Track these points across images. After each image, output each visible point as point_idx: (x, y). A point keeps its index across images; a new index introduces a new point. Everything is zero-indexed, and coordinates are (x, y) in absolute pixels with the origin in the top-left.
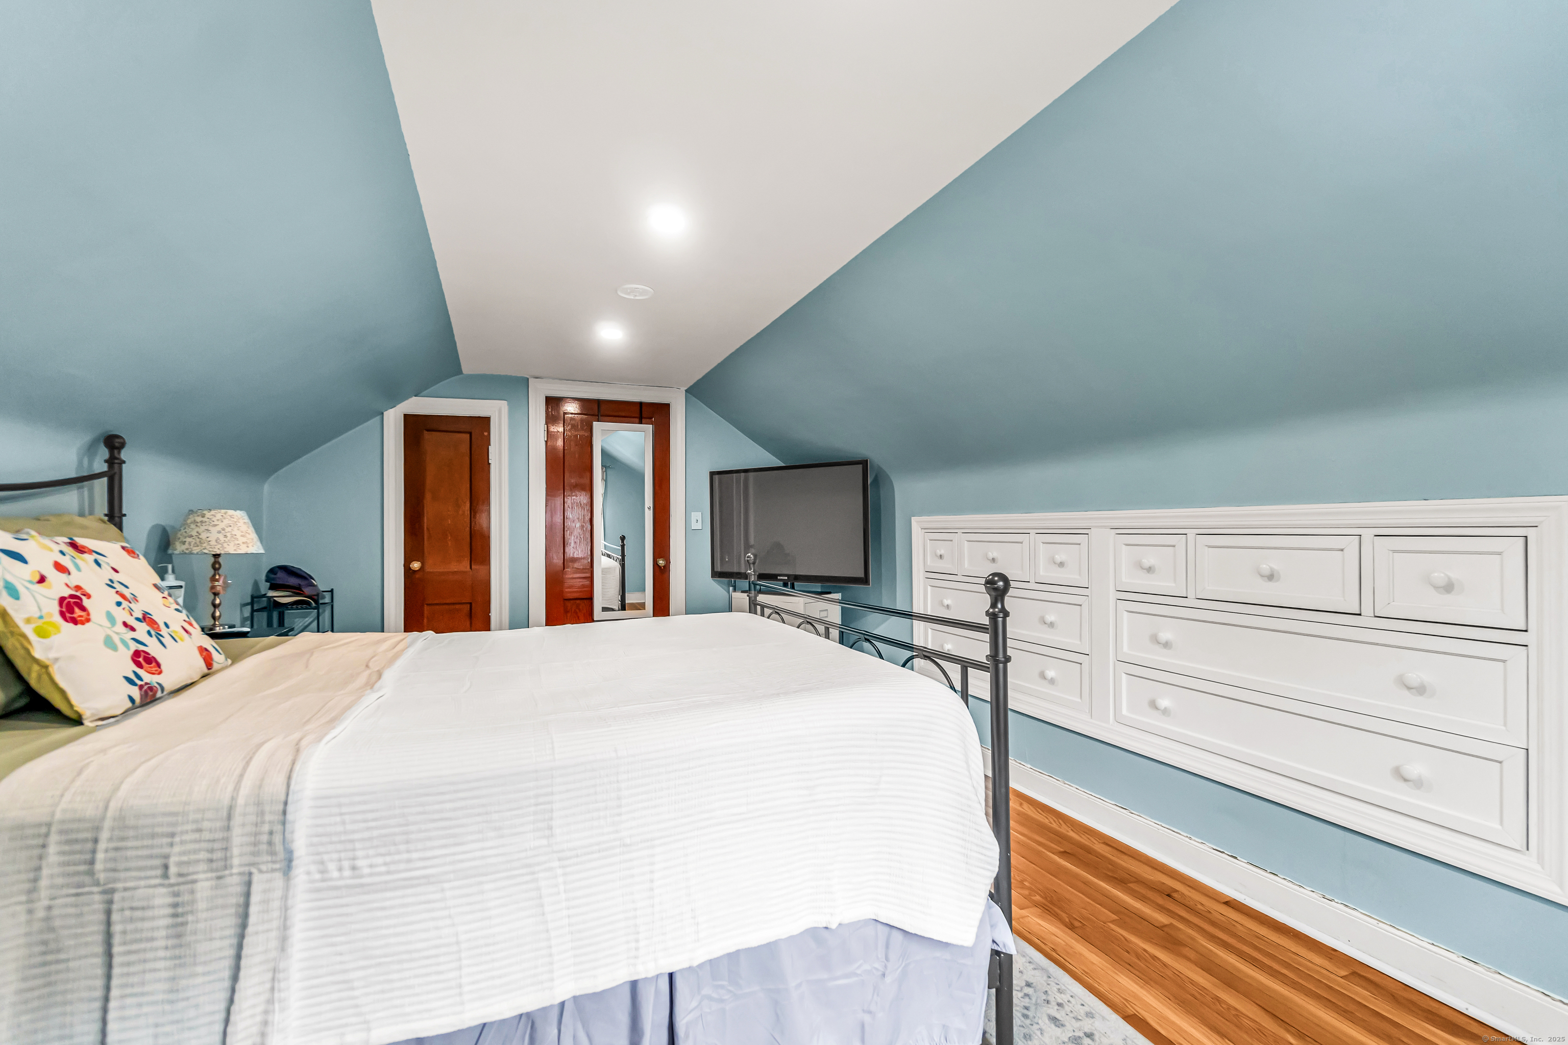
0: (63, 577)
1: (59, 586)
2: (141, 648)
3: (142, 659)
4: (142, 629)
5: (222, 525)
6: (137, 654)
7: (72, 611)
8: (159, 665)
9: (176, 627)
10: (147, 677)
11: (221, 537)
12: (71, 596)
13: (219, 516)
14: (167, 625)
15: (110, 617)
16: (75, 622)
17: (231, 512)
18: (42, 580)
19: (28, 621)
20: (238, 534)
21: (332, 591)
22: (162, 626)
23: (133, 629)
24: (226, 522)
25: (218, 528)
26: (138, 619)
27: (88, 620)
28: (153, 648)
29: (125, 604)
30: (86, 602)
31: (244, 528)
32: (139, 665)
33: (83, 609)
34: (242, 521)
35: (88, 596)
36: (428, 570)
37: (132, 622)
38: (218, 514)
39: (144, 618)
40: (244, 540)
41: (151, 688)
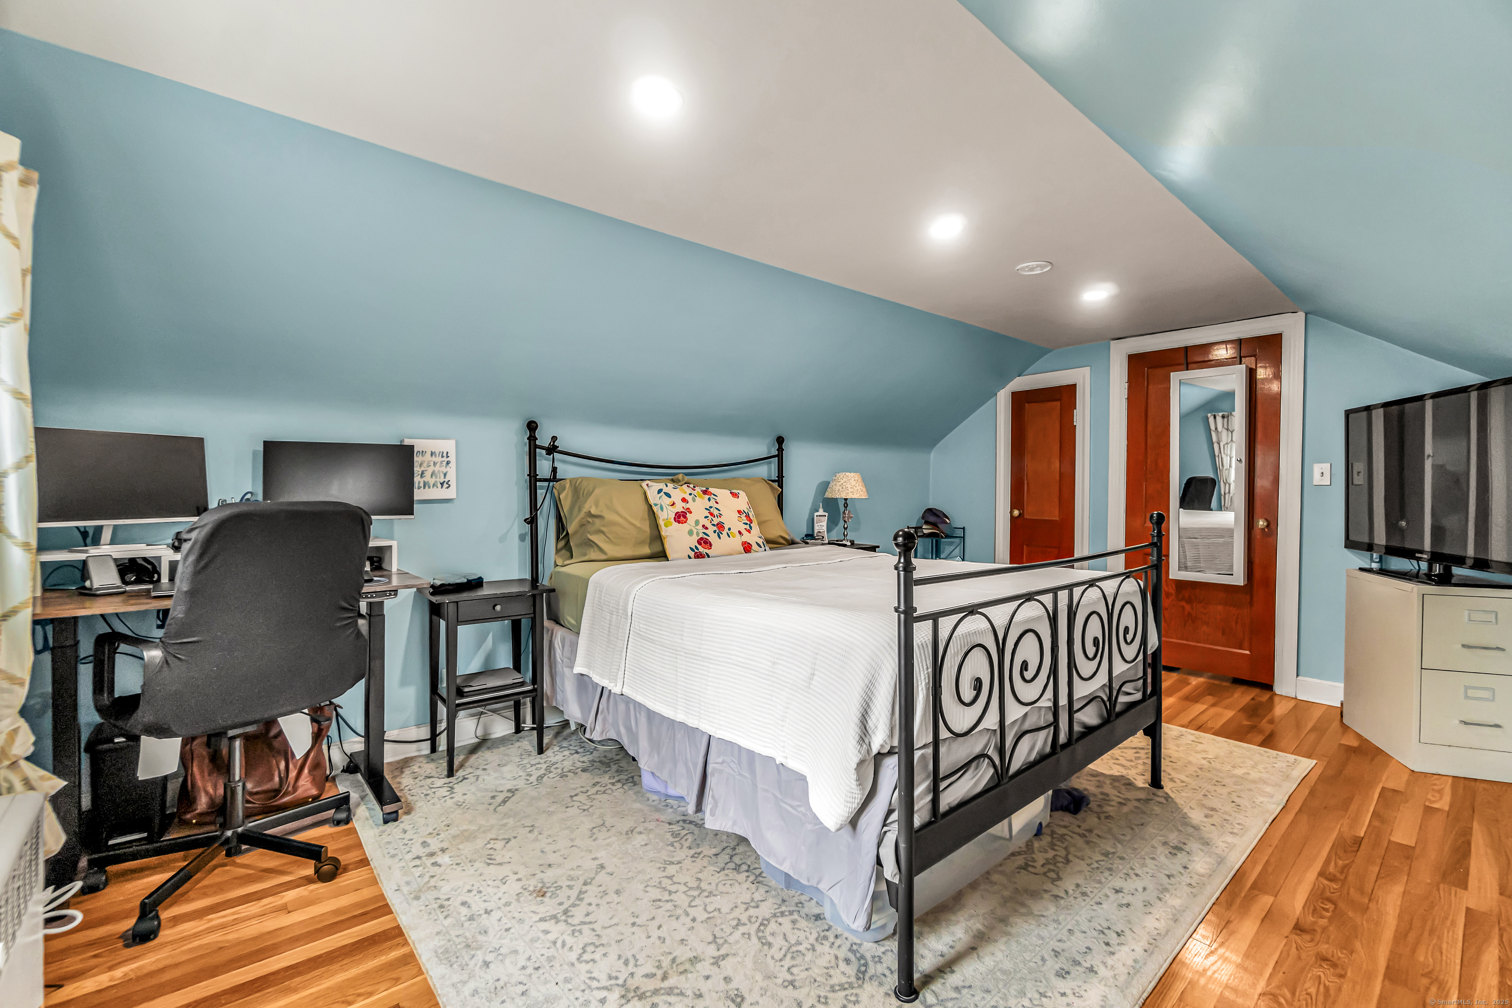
0: (684, 504)
1: (680, 507)
2: (705, 537)
3: (704, 542)
4: (711, 529)
5: (842, 481)
6: (702, 539)
7: (679, 517)
8: (711, 545)
9: (735, 531)
10: (701, 549)
11: (840, 488)
12: (682, 512)
13: (841, 477)
14: (729, 529)
15: (697, 522)
16: (679, 522)
17: (848, 474)
18: (673, 504)
19: (663, 520)
20: (849, 486)
21: (964, 528)
22: (726, 529)
23: (707, 528)
24: (844, 479)
25: (840, 483)
26: (713, 525)
27: (685, 522)
28: (713, 538)
29: (710, 517)
30: (688, 515)
31: (853, 483)
32: (699, 543)
33: (685, 517)
34: (853, 479)
35: (691, 512)
36: (1027, 517)
37: (708, 525)
38: (841, 475)
39: (717, 524)
40: (852, 490)
41: (701, 555)
